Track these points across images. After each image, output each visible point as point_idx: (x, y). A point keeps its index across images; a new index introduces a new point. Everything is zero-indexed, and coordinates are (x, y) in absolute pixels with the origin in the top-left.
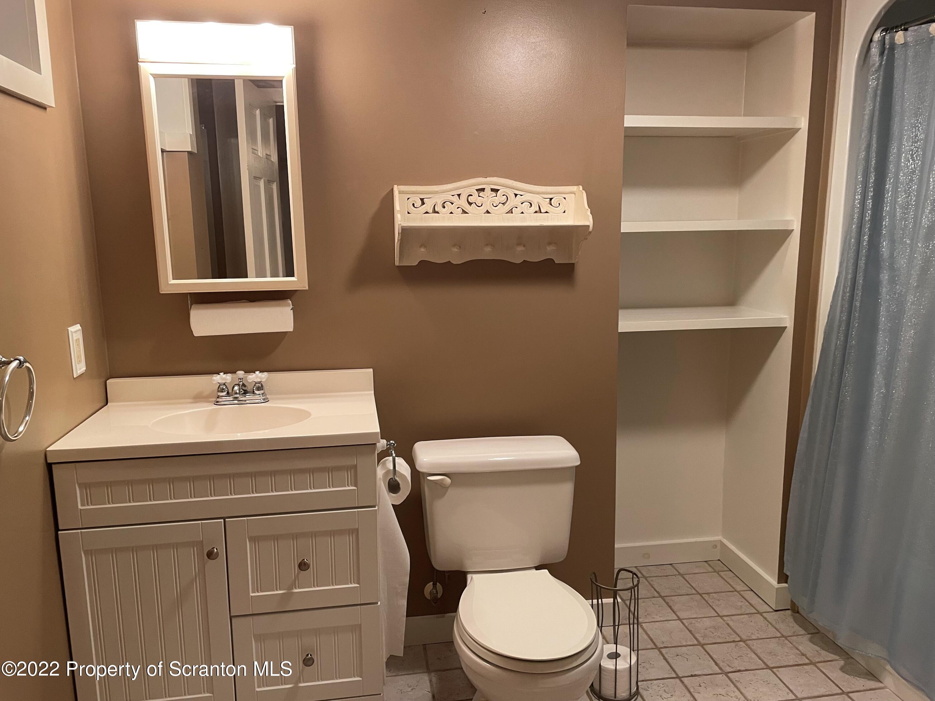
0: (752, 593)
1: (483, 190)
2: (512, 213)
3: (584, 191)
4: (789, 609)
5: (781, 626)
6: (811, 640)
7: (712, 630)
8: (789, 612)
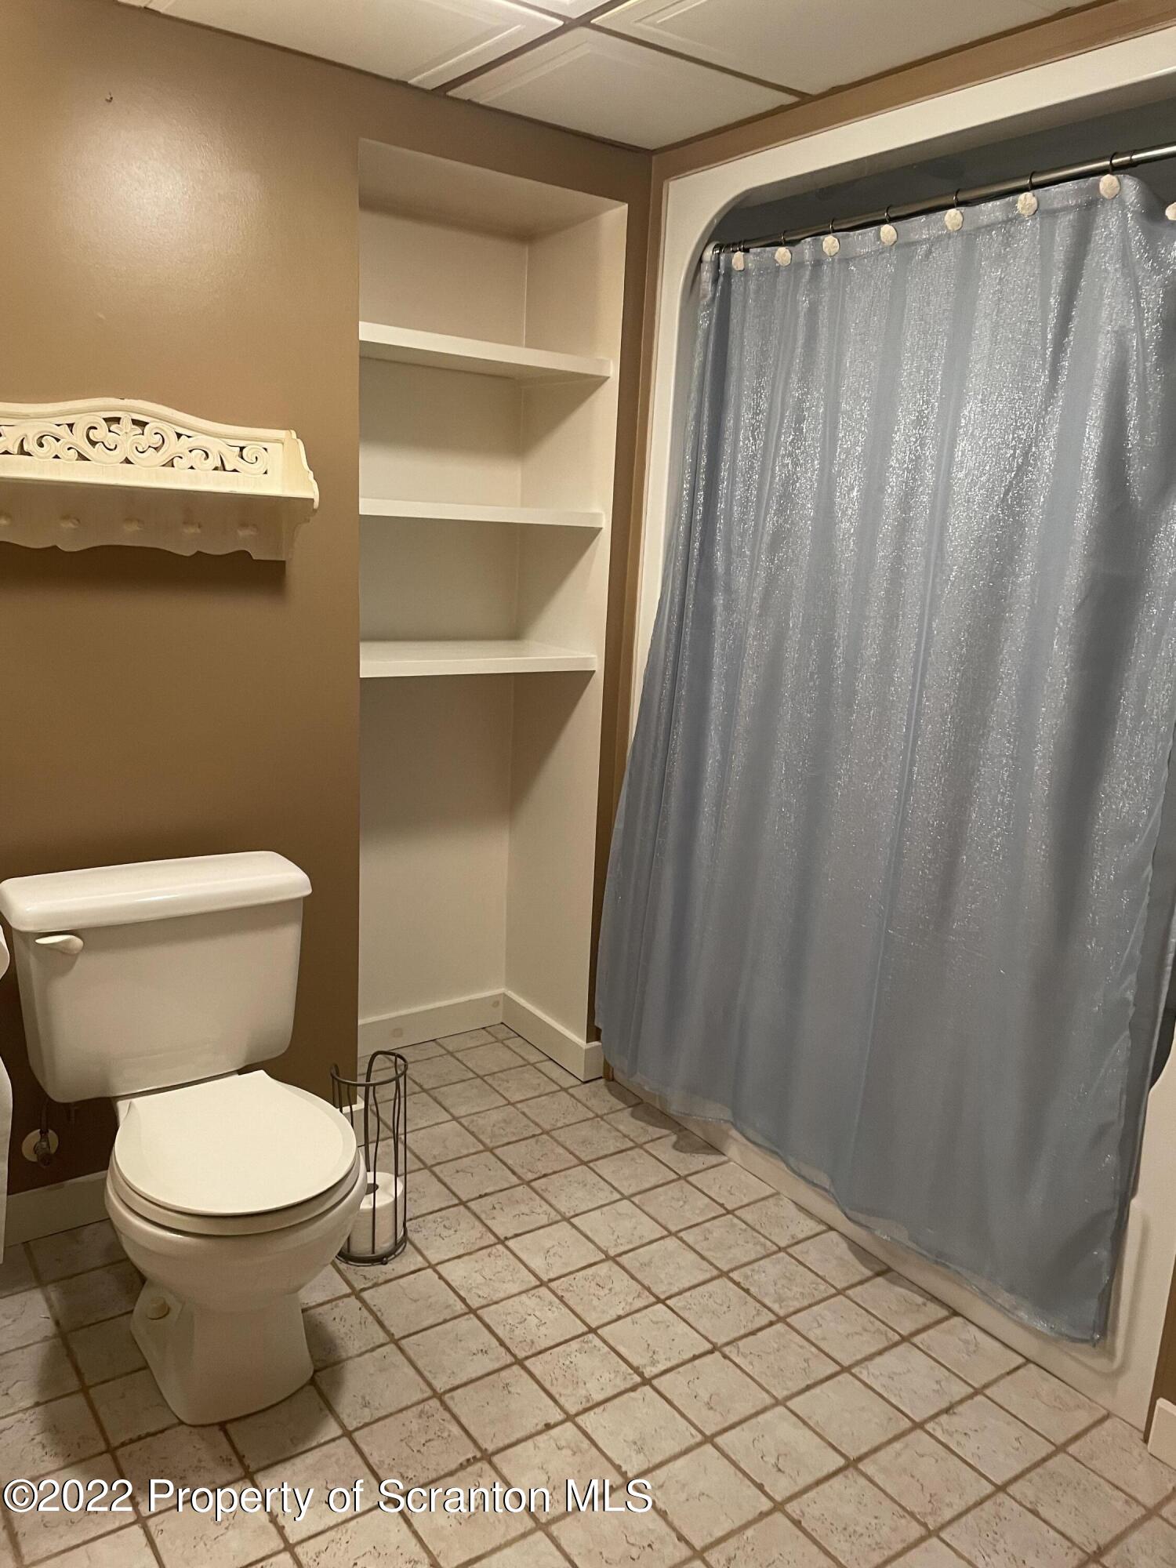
0: (551, 1062)
1: (117, 420)
2: (173, 466)
3: (299, 440)
4: (601, 1078)
5: (593, 1102)
6: (633, 1115)
7: (502, 1125)
8: (602, 1082)
